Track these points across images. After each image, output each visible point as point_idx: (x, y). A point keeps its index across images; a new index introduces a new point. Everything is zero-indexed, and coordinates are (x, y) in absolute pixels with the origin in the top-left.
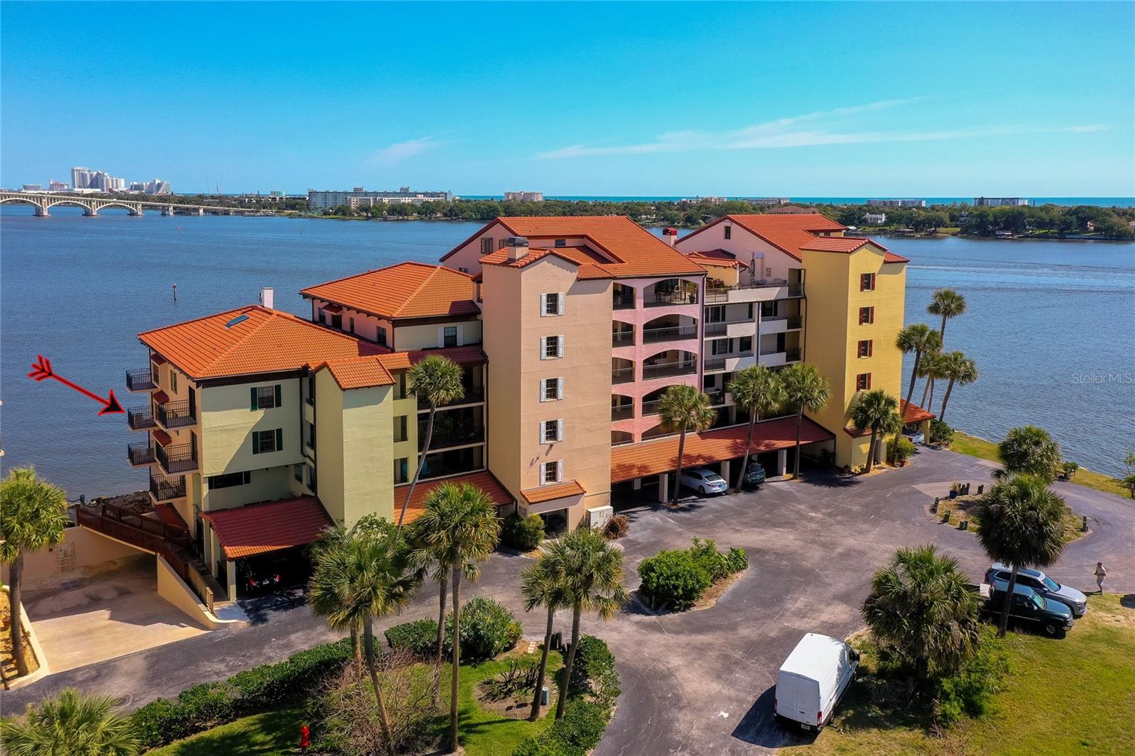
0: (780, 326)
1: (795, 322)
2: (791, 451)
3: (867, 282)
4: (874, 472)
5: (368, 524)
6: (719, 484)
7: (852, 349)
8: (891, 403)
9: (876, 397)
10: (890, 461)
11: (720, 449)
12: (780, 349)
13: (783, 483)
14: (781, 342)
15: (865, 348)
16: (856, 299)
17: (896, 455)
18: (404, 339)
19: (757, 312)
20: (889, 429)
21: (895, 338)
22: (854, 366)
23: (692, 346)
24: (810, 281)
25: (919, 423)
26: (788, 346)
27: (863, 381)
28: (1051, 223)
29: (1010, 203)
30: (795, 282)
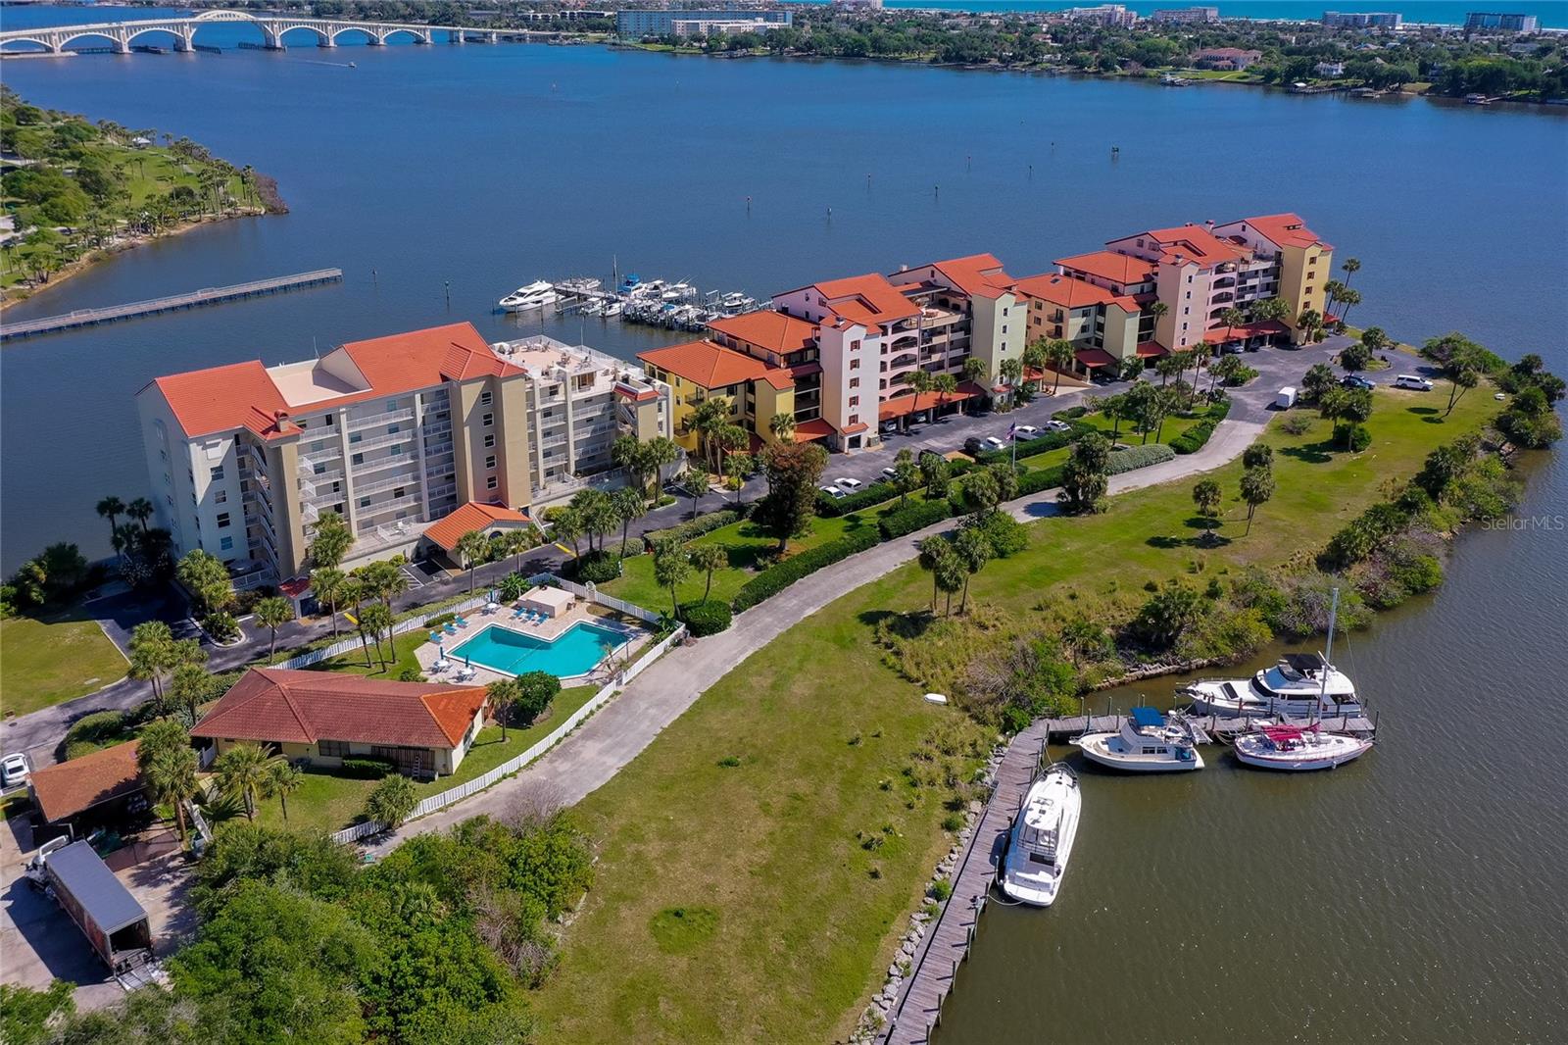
0: (1270, 279)
1: (1277, 277)
2: (1271, 335)
3: (1313, 260)
4: (1307, 345)
5: (1131, 358)
6: (1241, 349)
7: (1303, 290)
8: (1318, 315)
9: (1312, 312)
10: (1315, 341)
11: (1242, 334)
12: (1267, 290)
13: (1267, 348)
14: (1268, 287)
15: (1309, 290)
16: (1307, 268)
17: (1318, 338)
18: (1128, 290)
19: (1261, 273)
20: (1316, 327)
21: (1323, 286)
22: (1303, 298)
23: (1232, 290)
24: (1284, 258)
25: (1332, 323)
26: (1272, 288)
27: (1306, 305)
28: (1533, 84)
29: (1513, 21)
30: (1278, 258)
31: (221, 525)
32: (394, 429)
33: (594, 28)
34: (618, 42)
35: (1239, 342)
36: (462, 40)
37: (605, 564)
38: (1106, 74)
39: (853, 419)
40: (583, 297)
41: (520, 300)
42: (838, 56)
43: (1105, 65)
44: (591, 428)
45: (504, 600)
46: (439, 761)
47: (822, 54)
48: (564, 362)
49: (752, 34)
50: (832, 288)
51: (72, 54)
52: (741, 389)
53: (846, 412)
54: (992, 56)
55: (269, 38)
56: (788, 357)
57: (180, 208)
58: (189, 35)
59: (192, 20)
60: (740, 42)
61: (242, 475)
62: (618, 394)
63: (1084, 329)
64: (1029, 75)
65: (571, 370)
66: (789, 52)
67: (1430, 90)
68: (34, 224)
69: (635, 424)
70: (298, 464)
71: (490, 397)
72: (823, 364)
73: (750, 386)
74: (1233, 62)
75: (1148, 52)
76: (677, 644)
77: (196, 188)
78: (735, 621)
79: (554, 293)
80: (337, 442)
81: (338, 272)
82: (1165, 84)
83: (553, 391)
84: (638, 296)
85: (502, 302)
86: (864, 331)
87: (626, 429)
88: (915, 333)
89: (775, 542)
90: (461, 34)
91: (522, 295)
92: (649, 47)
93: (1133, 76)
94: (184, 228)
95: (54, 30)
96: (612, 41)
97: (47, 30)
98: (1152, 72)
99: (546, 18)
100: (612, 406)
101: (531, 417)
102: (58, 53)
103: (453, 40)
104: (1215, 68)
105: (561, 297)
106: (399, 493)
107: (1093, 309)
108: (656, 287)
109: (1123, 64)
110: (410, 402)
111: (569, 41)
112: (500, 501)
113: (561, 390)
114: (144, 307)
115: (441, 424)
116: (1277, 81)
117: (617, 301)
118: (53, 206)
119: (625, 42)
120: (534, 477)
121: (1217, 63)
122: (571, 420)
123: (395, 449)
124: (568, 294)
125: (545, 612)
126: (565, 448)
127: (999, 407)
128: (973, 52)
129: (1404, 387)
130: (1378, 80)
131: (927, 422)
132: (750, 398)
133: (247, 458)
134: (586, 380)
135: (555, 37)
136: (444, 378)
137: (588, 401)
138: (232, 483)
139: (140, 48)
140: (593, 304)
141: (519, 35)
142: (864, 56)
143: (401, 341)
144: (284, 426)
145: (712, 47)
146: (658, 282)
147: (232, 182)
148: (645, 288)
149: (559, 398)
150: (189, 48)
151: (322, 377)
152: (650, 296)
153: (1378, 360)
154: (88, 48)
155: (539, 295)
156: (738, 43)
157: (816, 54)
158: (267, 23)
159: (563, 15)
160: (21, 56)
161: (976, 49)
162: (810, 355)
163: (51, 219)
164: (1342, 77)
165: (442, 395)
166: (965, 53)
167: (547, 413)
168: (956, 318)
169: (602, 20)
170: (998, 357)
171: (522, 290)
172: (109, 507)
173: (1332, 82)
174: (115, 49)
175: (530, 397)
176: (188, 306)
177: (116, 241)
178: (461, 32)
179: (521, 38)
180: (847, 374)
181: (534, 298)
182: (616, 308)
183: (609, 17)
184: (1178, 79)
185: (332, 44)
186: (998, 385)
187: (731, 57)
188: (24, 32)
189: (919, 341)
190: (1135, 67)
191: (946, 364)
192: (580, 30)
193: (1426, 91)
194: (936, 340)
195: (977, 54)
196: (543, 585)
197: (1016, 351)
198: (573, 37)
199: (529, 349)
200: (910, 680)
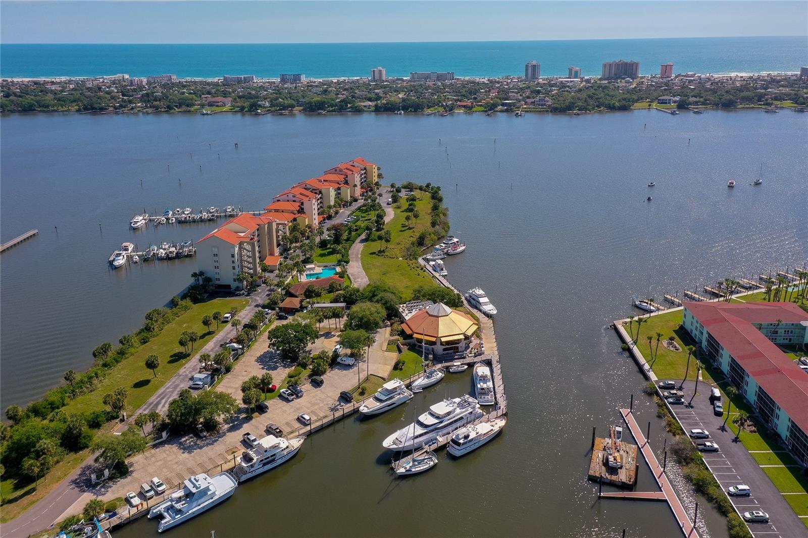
24: (367, 169)
28: (336, 105)
29: (297, 78)
38: (171, 112)
42: (19, 111)
43: (169, 107)
53: (314, 222)
61: (241, 254)
67: (303, 110)
72: (305, 211)
73: (295, 219)
74: (223, 103)
75: (186, 100)
78: (350, 261)
82: (204, 114)
93: (185, 111)
98: (193, 109)
104: (217, 106)
107: (337, 189)
109: (177, 107)
116: (246, 109)
121: (218, 104)
130: (285, 108)
138: (239, 257)
142: (35, 110)
164: (270, 107)
166: (96, 106)
168: (320, 195)
173: (267, 109)
180: (313, 212)
184: (207, 112)
190: (184, 108)
196: (306, 265)
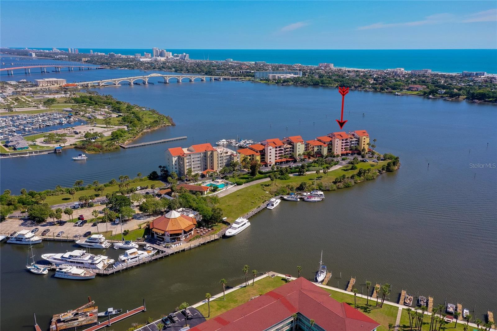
1: (359, 142)
2: (356, 152)
3: (365, 139)
5: (326, 155)
15: (364, 144)
18: (327, 143)
19: (355, 141)
21: (367, 143)
23: (349, 144)
26: (357, 144)
27: (364, 147)
28: (493, 97)
30: (359, 139)
31: (176, 169)
32: (198, 158)
33: (248, 76)
34: (254, 80)
35: (350, 153)
36: (213, 80)
37: (227, 177)
38: (382, 92)
39: (270, 162)
40: (231, 143)
41: (220, 143)
42: (312, 85)
43: (382, 89)
44: (227, 160)
45: (212, 181)
46: (203, 193)
47: (307, 85)
48: (224, 150)
49: (289, 79)
50: (268, 140)
51: (120, 85)
52: (251, 156)
53: (269, 160)
54: (353, 86)
55: (165, 80)
56: (260, 151)
57: (156, 124)
58: (147, 80)
59: (148, 76)
60: (286, 81)
61: (179, 162)
62: (232, 155)
63: (318, 150)
64: (363, 91)
65: (225, 151)
66: (299, 84)
68: (131, 127)
69: (234, 160)
70: (186, 161)
71: (212, 154)
72: (266, 153)
73: (253, 155)
74: (417, 89)
76: (235, 186)
77: (158, 120)
78: (243, 184)
79: (226, 142)
80: (191, 159)
81: (186, 137)
82: (396, 95)
83: (222, 154)
84: (242, 143)
85: (216, 143)
86: (272, 147)
87: (232, 161)
88: (283, 148)
89: (253, 177)
90: (213, 78)
91: (220, 142)
92: (262, 82)
93: (389, 92)
94: (156, 128)
95: (116, 79)
96: (252, 80)
97: (115, 80)
98: (394, 91)
99: (236, 73)
100: (231, 157)
101: (218, 157)
102: (117, 85)
103: (211, 80)
104: (412, 91)
105: (227, 143)
106: (199, 167)
107: (319, 146)
108: (246, 141)
109: (387, 89)
110: (201, 154)
111: (241, 80)
112: (213, 169)
113: (223, 154)
114: (153, 142)
115: (205, 161)
117: (238, 143)
118: (134, 124)
119: (256, 80)
120: (218, 167)
121: (412, 89)
122: (224, 159)
123: (198, 160)
124: (229, 142)
125: (218, 182)
126: (223, 163)
127: (298, 162)
128: (347, 85)
129: (374, 162)
130: (453, 95)
131: (284, 163)
132: (253, 157)
133: (179, 160)
134: (227, 153)
135: (237, 79)
136: (206, 151)
137: (227, 156)
138: (177, 163)
139: (135, 84)
140: (233, 144)
141: (228, 78)
142: (319, 85)
143: (200, 145)
144: (185, 155)
145: (278, 82)
146: (246, 140)
147: (165, 119)
148: (244, 141)
149: (222, 155)
150: (147, 83)
151: (188, 150)
152: (244, 143)
153: (374, 157)
154: (124, 84)
155: (224, 141)
156: (285, 81)
157: (306, 84)
158: (165, 76)
159: (240, 72)
160: (109, 86)
161: (348, 84)
162: (264, 151)
163: (134, 126)
164: (444, 94)
165: (205, 153)
167: (220, 157)
168: (291, 146)
169: (251, 74)
170: (298, 153)
171: (220, 141)
172: (160, 167)
173: (441, 96)
174: (130, 84)
175: (218, 154)
176: (160, 142)
177: (145, 131)
178: (213, 77)
179: (229, 79)
180: (269, 154)
181: (222, 142)
182: (237, 145)
183: (253, 72)
184: (399, 94)
185: (180, 81)
186: (298, 158)
187: (283, 85)
188: (109, 80)
189: (284, 150)
190: (390, 90)
191: (289, 154)
192: (244, 77)
193: (465, 98)
194: (287, 150)
195: (348, 85)
196: (218, 179)
197: (301, 152)
198: (242, 79)
199: (218, 148)
200: (264, 190)
